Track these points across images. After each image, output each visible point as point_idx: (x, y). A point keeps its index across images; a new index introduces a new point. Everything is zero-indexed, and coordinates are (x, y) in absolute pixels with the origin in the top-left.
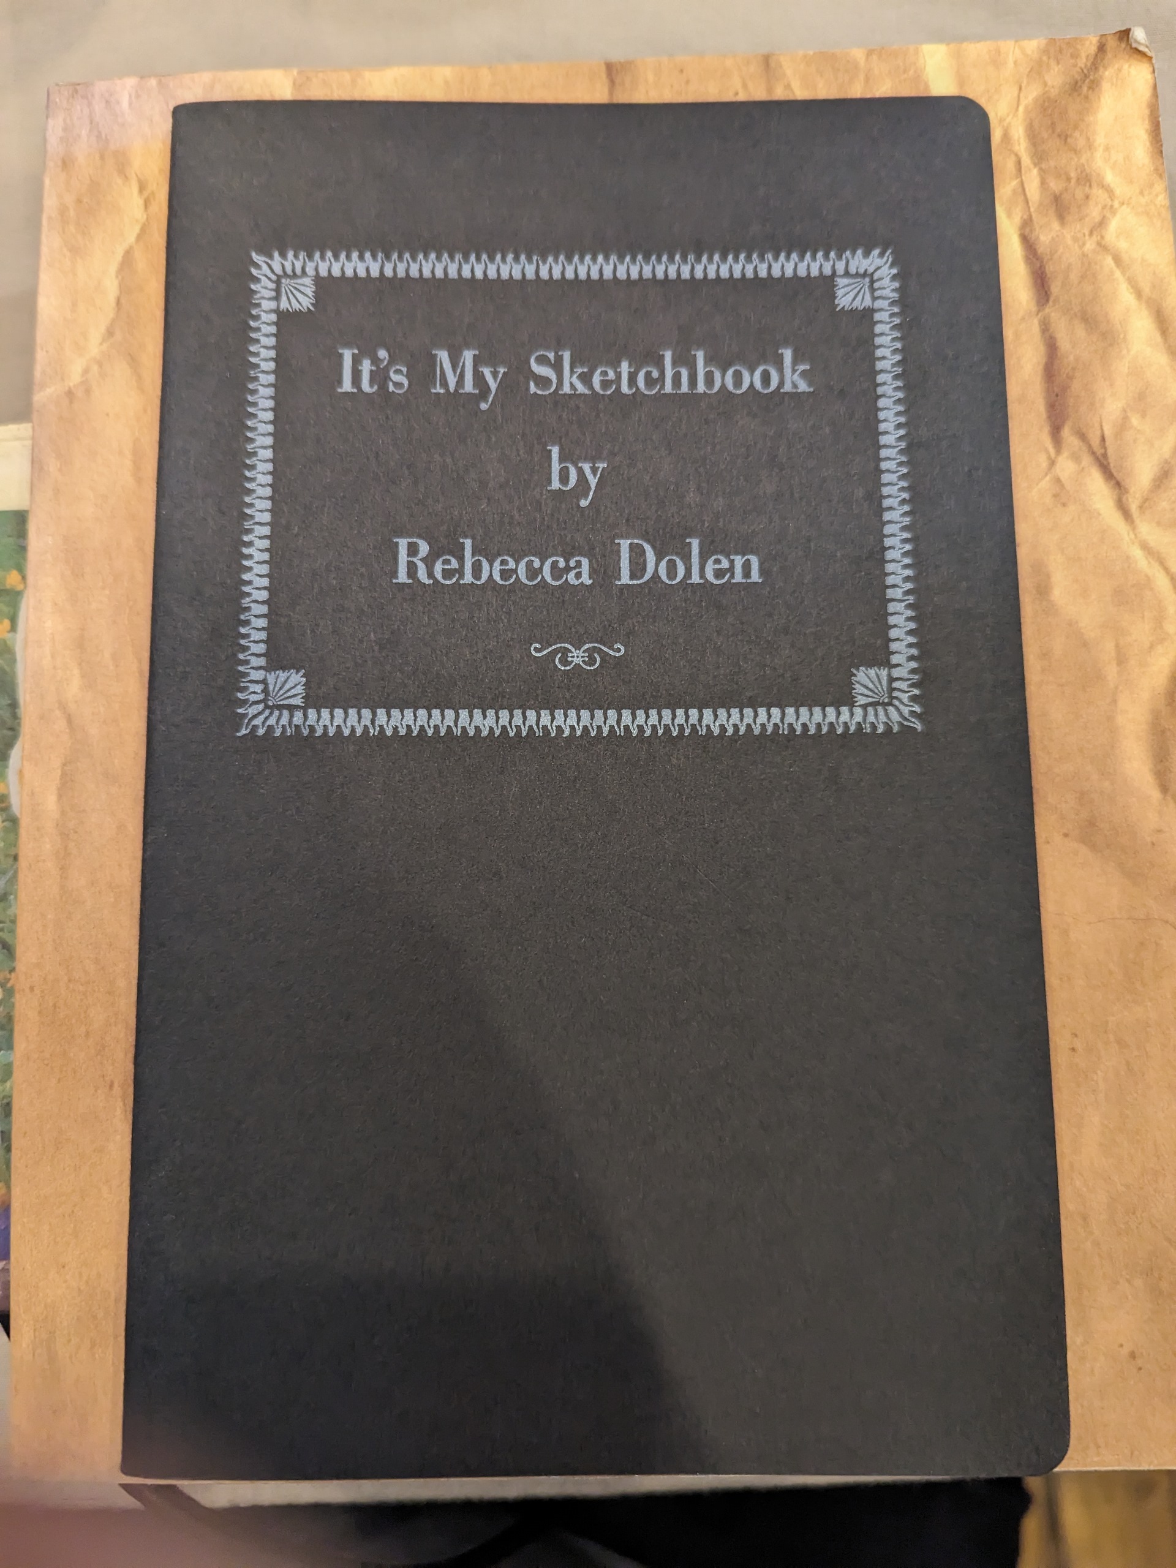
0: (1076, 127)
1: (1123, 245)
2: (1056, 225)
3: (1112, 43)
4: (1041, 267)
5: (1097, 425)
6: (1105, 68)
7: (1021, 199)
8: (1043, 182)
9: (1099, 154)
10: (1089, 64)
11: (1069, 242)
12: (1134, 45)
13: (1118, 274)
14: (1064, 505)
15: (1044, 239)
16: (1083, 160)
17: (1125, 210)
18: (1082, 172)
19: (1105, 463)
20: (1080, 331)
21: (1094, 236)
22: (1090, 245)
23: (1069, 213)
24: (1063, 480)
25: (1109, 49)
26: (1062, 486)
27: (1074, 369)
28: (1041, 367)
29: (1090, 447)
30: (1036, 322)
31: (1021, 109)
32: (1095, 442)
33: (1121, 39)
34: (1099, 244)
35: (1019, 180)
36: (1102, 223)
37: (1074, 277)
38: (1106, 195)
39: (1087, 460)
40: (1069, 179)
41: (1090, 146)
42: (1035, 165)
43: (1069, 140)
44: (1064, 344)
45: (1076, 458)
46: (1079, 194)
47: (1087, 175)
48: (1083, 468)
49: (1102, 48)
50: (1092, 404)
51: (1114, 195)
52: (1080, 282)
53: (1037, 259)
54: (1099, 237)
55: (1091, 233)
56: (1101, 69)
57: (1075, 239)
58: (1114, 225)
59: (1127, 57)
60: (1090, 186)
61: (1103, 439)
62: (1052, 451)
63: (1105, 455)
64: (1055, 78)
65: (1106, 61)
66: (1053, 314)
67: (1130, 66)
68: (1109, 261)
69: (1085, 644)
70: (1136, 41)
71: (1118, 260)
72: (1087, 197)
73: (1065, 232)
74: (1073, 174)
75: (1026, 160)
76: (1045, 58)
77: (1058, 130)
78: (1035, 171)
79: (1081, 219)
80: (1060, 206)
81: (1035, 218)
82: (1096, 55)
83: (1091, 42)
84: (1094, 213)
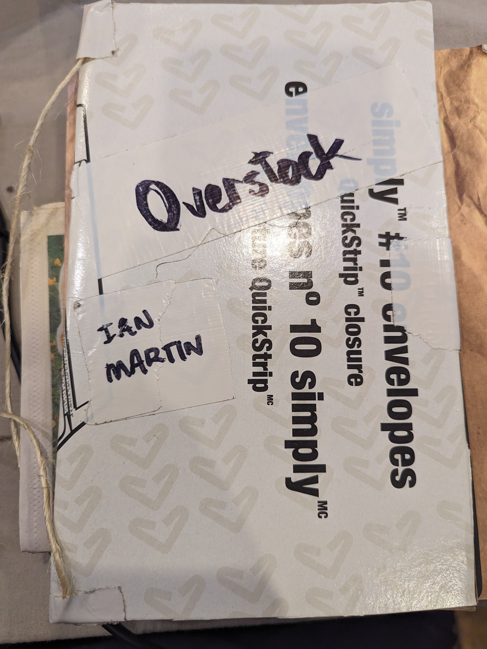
0: (463, 82)
1: (483, 125)
2: (457, 119)
3: (475, 50)
4: (452, 134)
5: (476, 194)
6: (473, 60)
7: (444, 109)
8: (451, 103)
9: (472, 92)
10: (467, 58)
11: (462, 125)
12: (484, 51)
13: (481, 136)
14: (465, 224)
15: (453, 124)
16: (466, 94)
17: (483, 112)
18: (466, 99)
19: (480, 208)
20: (468, 158)
21: (472, 123)
22: (470, 126)
23: (462, 114)
24: (464, 214)
25: (474, 53)
26: (464, 217)
27: (466, 172)
28: (453, 173)
29: (474, 202)
30: (451, 155)
31: (442, 76)
32: (476, 200)
33: (478, 49)
34: (474, 125)
35: (442, 102)
36: (475, 118)
37: (465, 138)
38: (476, 107)
39: (473, 207)
40: (461, 101)
41: (469, 89)
42: (448, 96)
43: (460, 87)
44: (462, 163)
45: (469, 206)
46: (465, 107)
47: (468, 100)
48: (472, 210)
49: (471, 52)
50: (474, 186)
51: (478, 107)
52: (467, 140)
53: (451, 132)
54: (474, 123)
55: (471, 121)
56: (472, 60)
57: (465, 124)
58: (479, 118)
59: (481, 55)
60: (469, 104)
61: (479, 199)
62: (459, 204)
63: (480, 205)
64: (454, 63)
65: (473, 57)
66: (457, 152)
67: (482, 59)
68: (478, 132)
69: (476, 277)
70: (484, 50)
71: (481, 131)
72: (468, 108)
73: (460, 121)
74: (463, 100)
75: (445, 95)
76: (450, 56)
77: (456, 83)
78: (448, 99)
79: (467, 116)
80: (458, 112)
81: (449, 116)
82: (469, 55)
83: (467, 50)
84: (471, 114)
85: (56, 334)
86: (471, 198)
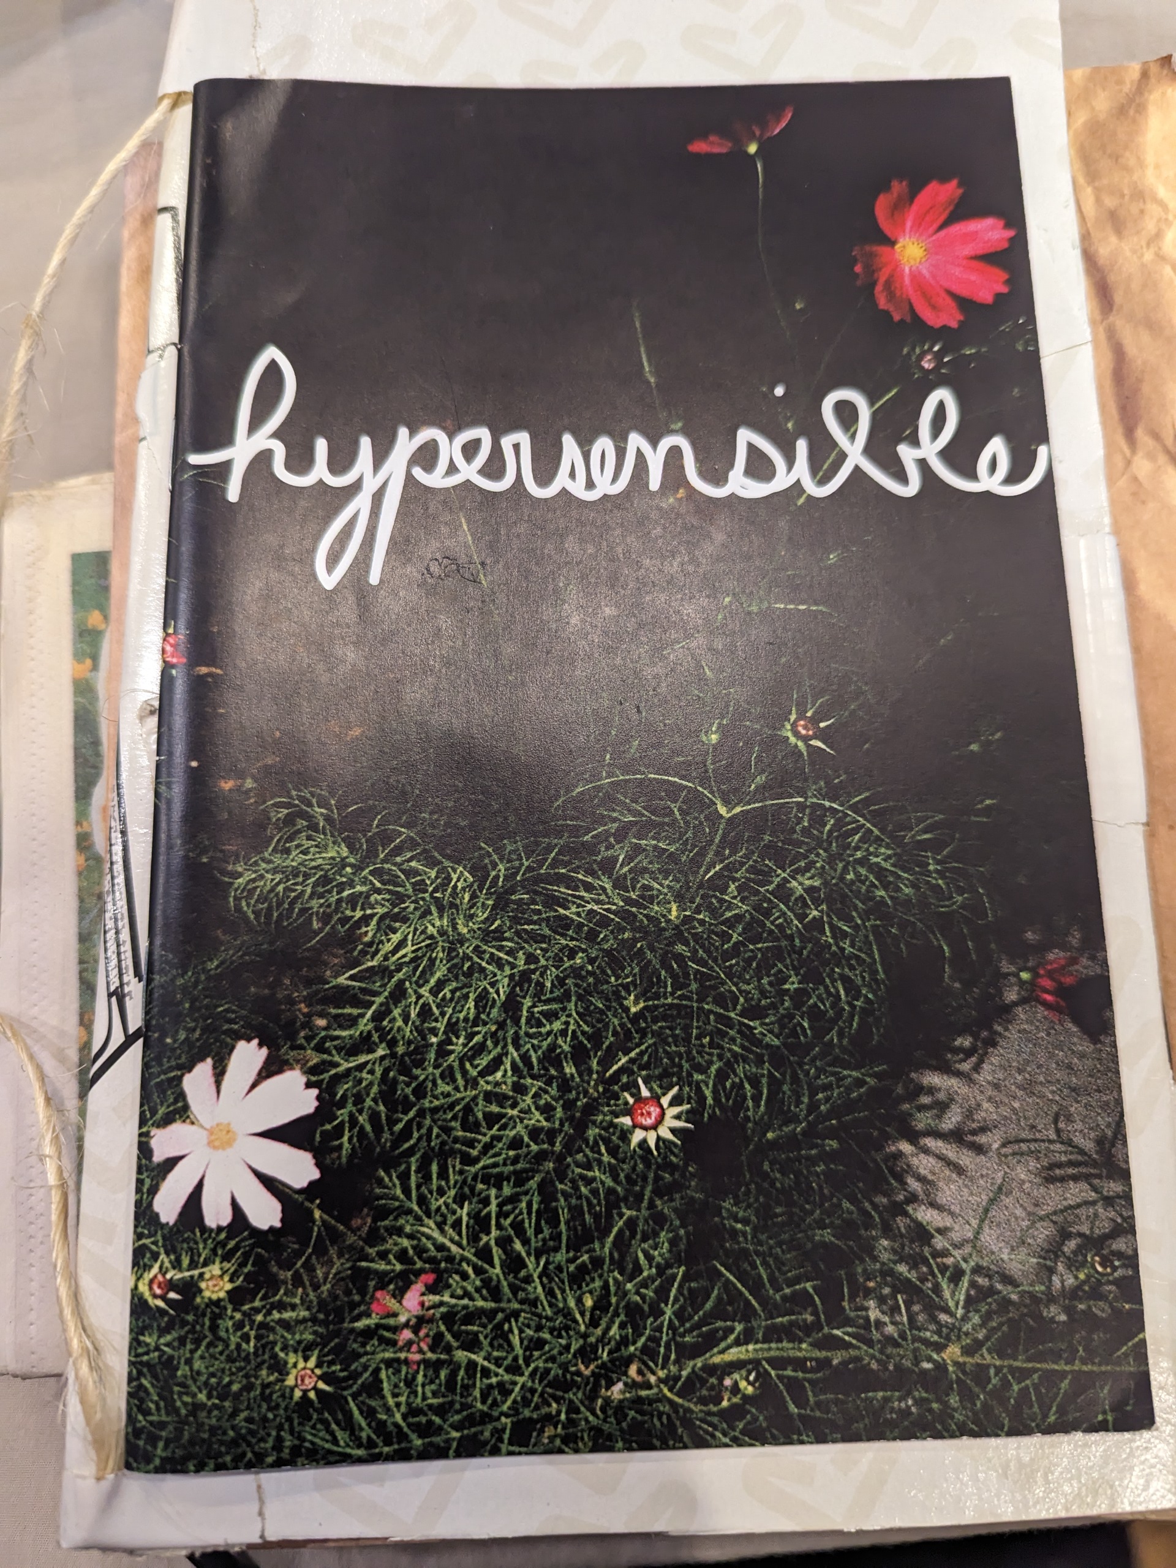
0: (1126, 147)
2: (1113, 239)
3: (1154, 69)
4: (1102, 278)
6: (1150, 92)
7: (1079, 215)
8: (1098, 201)
9: (1150, 172)
10: (1133, 89)
11: (1128, 254)
14: (1143, 502)
15: (1103, 251)
16: (1135, 177)
18: (1135, 189)
20: (1145, 337)
21: (1152, 248)
22: (1148, 256)
23: (1125, 227)
24: (1140, 478)
25: (1152, 75)
26: (1140, 484)
27: (1143, 372)
28: (1109, 373)
29: (1164, 445)
30: (1104, 327)
32: (1169, 442)
33: (1162, 66)
34: (1157, 255)
36: (1159, 235)
37: (1135, 286)
38: (1160, 209)
39: (1162, 459)
40: (1123, 196)
41: (1141, 164)
42: (1089, 184)
43: (1120, 160)
44: (1131, 349)
45: (1151, 457)
46: (1134, 209)
47: (1140, 192)
48: (1159, 467)
49: (1145, 74)
50: (1163, 406)
51: (1167, 209)
52: (1141, 292)
53: (1098, 271)
54: (1156, 248)
55: (1148, 245)
56: (1146, 94)
57: (1134, 252)
58: (1170, 236)
59: (1170, 79)
60: (1144, 202)
62: (1127, 452)
64: (1103, 103)
65: (1149, 88)
66: (1117, 322)
67: (1173, 90)
68: (1167, 269)
72: (1142, 212)
73: (1123, 244)
74: (1126, 192)
75: (1081, 179)
76: (1091, 85)
77: (1109, 151)
78: (1089, 190)
79: (1138, 232)
80: (1116, 221)
81: (1093, 234)
82: (1140, 81)
83: (1134, 70)
84: (1150, 226)
85: (90, 805)
86: (1156, 436)
